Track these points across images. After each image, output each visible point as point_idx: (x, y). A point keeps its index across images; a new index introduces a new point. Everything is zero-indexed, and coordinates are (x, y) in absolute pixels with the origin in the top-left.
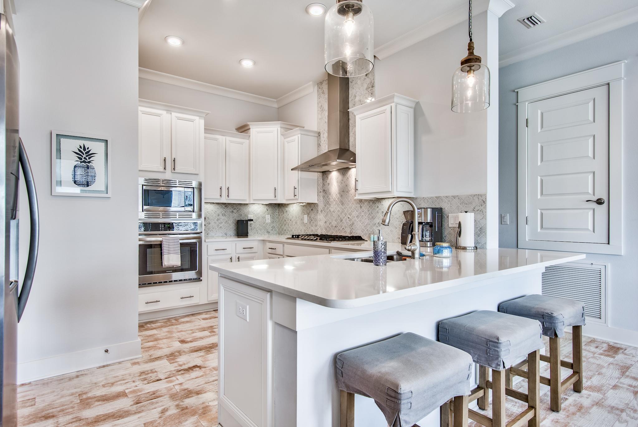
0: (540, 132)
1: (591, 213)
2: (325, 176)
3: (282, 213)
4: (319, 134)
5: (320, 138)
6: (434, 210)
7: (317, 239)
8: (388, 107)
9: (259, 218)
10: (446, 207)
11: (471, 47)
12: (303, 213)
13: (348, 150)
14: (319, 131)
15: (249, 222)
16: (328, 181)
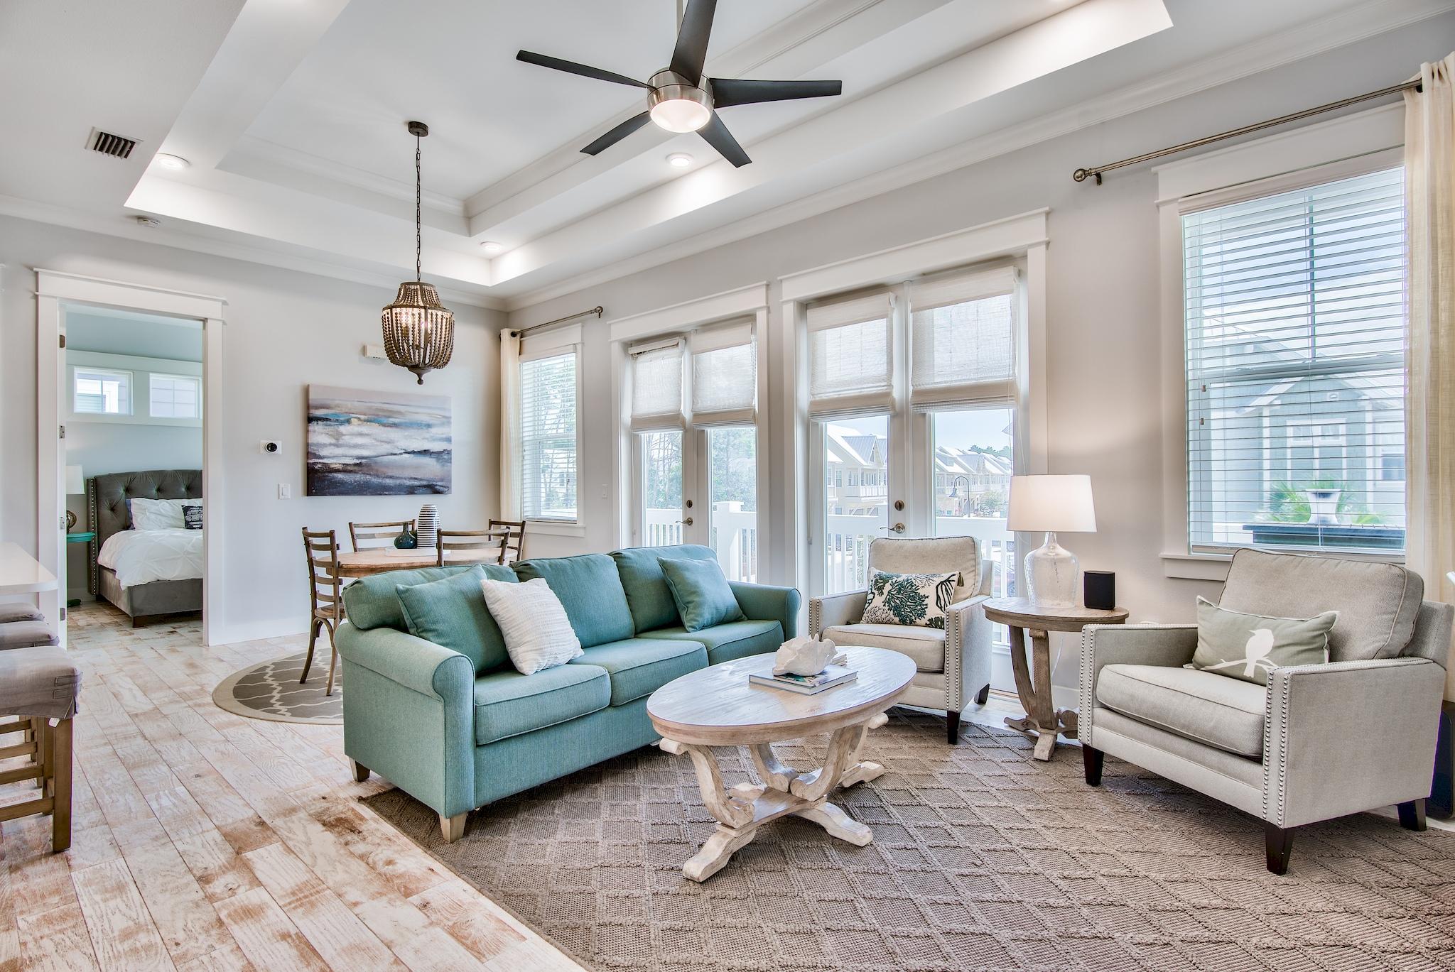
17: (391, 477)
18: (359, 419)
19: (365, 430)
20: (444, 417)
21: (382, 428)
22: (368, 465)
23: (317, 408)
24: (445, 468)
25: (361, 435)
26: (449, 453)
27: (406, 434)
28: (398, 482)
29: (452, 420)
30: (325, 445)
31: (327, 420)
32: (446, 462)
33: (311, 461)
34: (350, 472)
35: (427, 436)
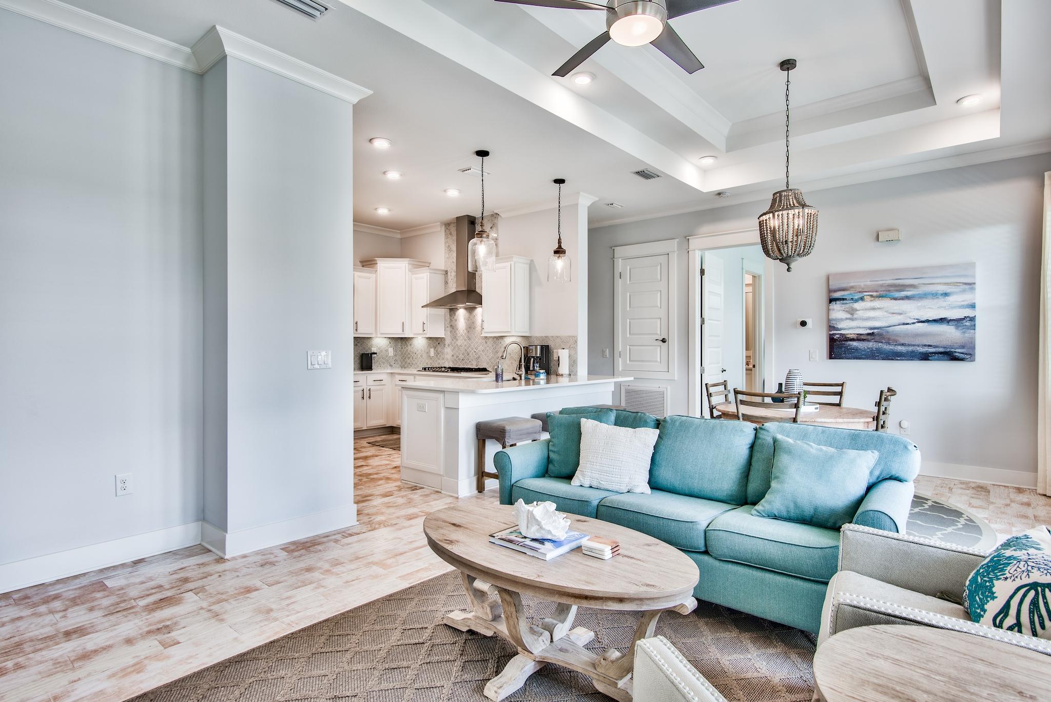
0: (630, 284)
1: (659, 348)
2: (452, 312)
3: (405, 346)
4: (446, 272)
5: (447, 276)
6: (542, 347)
7: (448, 370)
8: (508, 264)
9: (382, 351)
10: (551, 344)
11: (560, 242)
12: (429, 346)
13: (475, 291)
14: (446, 270)
15: (373, 356)
16: (455, 317)
17: (903, 345)
18: (872, 296)
19: (877, 305)
20: (966, 284)
21: (893, 301)
22: (880, 335)
23: (835, 291)
24: (967, 335)
25: (874, 309)
26: (972, 319)
27: (919, 304)
28: (910, 349)
29: (977, 286)
30: (842, 320)
31: (844, 299)
32: (968, 329)
33: (831, 333)
34: (863, 340)
35: (944, 304)
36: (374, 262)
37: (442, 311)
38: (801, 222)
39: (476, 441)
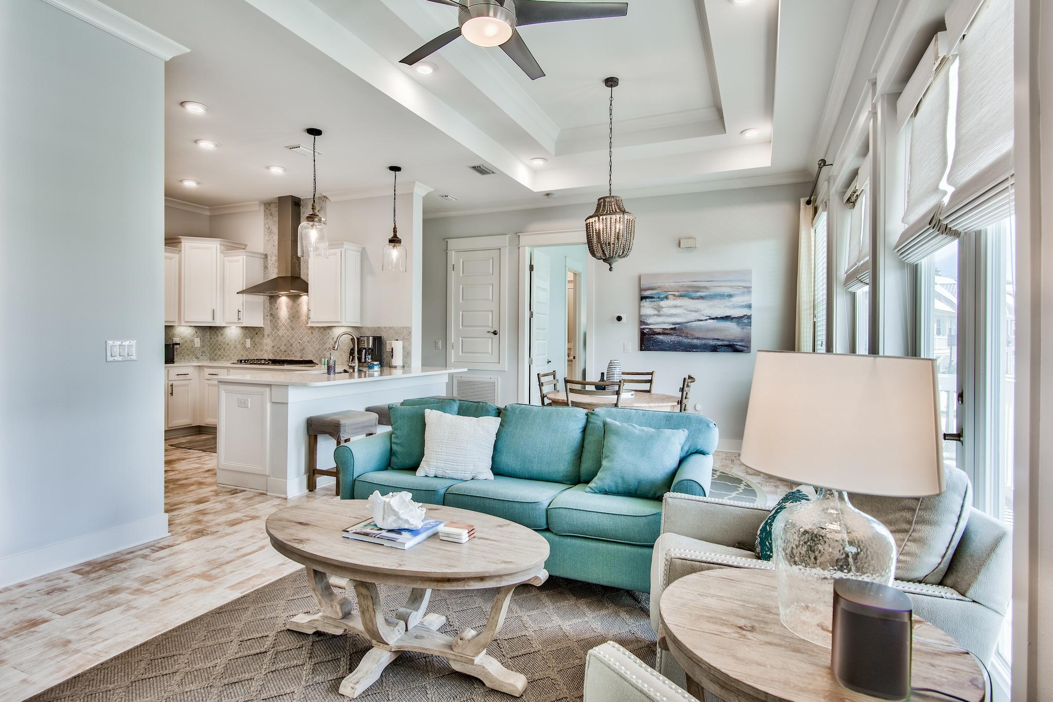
0: (462, 276)
1: (490, 340)
2: (273, 300)
3: (215, 336)
4: (266, 256)
5: (267, 261)
6: (375, 338)
7: (269, 363)
8: (338, 251)
9: (186, 342)
10: (384, 335)
11: (395, 231)
12: (245, 336)
13: (300, 277)
14: (266, 253)
15: (175, 347)
16: (276, 306)
17: (698, 338)
18: (674, 295)
19: (678, 303)
20: (745, 287)
21: (691, 300)
22: (680, 329)
23: (646, 290)
24: (745, 330)
25: (676, 307)
26: (749, 317)
27: (711, 304)
28: (704, 342)
29: (753, 290)
30: (651, 316)
31: (652, 298)
32: (746, 325)
33: (642, 327)
34: (667, 334)
35: (729, 304)
36: (178, 241)
37: (260, 299)
38: (622, 227)
39: (307, 437)
